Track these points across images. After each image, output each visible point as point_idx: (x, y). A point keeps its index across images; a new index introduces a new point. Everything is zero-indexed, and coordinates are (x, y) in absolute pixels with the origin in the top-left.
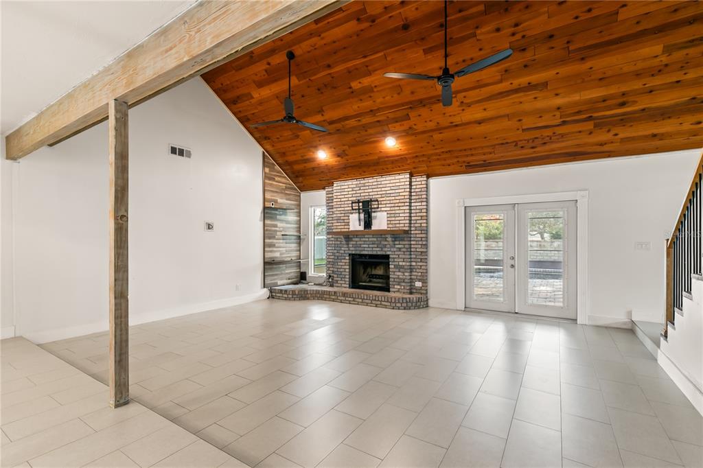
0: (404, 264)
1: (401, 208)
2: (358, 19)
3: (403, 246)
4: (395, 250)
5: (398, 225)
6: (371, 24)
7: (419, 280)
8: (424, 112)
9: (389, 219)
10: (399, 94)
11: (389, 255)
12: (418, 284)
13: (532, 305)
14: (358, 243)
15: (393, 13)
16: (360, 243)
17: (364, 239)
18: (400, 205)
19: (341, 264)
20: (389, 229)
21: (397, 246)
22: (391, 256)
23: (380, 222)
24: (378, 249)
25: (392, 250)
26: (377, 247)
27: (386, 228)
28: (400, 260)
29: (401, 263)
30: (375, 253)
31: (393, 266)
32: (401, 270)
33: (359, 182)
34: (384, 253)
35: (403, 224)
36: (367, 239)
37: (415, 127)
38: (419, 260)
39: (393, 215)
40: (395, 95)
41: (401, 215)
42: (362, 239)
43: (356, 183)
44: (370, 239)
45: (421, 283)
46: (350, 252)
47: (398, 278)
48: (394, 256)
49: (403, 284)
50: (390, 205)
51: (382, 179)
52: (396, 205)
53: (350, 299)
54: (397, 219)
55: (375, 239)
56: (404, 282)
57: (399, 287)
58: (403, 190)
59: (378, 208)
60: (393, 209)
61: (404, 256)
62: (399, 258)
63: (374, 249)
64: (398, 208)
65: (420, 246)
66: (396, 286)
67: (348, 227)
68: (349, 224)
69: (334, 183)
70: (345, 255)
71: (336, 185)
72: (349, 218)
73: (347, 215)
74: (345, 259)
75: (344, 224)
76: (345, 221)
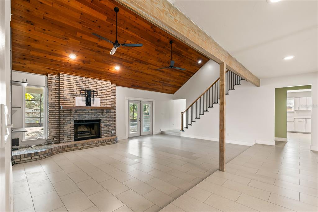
0: (109, 123)
1: (107, 97)
2: (152, 27)
3: (108, 115)
4: (104, 117)
5: (105, 105)
6: (153, 31)
7: (114, 130)
8: (138, 64)
9: (102, 102)
10: (138, 55)
11: (101, 120)
12: (113, 132)
13: (144, 132)
14: (81, 114)
15: (160, 35)
16: (83, 113)
17: (86, 112)
18: (106, 95)
19: (67, 127)
20: (101, 107)
21: (105, 115)
22: (102, 120)
23: (97, 102)
24: (94, 117)
25: (103, 117)
26: (94, 116)
27: (100, 106)
28: (107, 121)
29: (107, 123)
30: (93, 119)
31: (103, 125)
32: (107, 126)
33: (82, 79)
34: (98, 119)
35: (108, 105)
36: (88, 112)
37: (131, 67)
38: (114, 121)
39: (103, 100)
40: (136, 54)
41: (107, 100)
42: (84, 112)
43: (80, 78)
44: (90, 112)
45: (114, 131)
46: (75, 119)
47: (106, 130)
48: (104, 120)
49: (108, 133)
50: (101, 95)
51: (97, 81)
52: (105, 95)
53: (87, 146)
54: (105, 102)
55: (93, 112)
56: (109, 131)
57: (106, 134)
58: (108, 89)
59: (98, 95)
60: (103, 97)
61: (109, 120)
62: (106, 121)
63: (92, 117)
64: (106, 97)
65: (114, 115)
66: (105, 134)
67: (73, 104)
68: (74, 102)
69: (59, 74)
70: (70, 121)
71: (63, 76)
72: (74, 98)
73: (72, 96)
74: (70, 124)
75: (70, 102)
76: (71, 100)
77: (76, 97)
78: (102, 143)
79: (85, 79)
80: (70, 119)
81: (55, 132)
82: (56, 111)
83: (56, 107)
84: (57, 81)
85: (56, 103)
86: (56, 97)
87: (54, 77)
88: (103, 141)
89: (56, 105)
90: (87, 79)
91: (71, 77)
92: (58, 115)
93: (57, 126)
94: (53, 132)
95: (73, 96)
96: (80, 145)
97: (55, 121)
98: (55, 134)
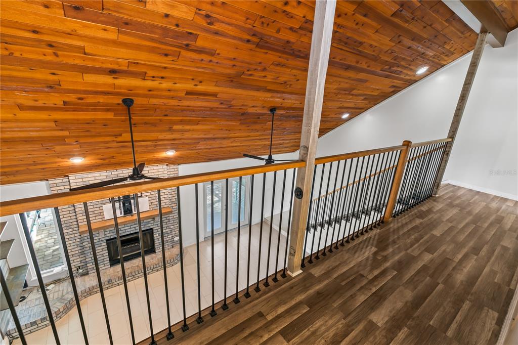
4: (158, 223)
11: (153, 229)
22: (155, 228)
25: (154, 224)
27: (148, 209)
33: (110, 173)
34: (148, 228)
43: (106, 174)
46: (107, 238)
48: (158, 228)
56: (168, 242)
61: (166, 226)
67: (101, 217)
68: (102, 214)
69: (68, 176)
70: (100, 242)
71: (74, 178)
72: (101, 208)
73: (97, 206)
74: (101, 246)
75: (94, 215)
76: (95, 212)
77: (103, 206)
78: (154, 269)
79: (117, 173)
80: (99, 239)
81: (79, 260)
82: (74, 232)
83: (73, 227)
84: (66, 187)
85: (71, 221)
86: (71, 212)
87: (61, 181)
88: (155, 266)
89: (73, 223)
90: (120, 172)
91: (90, 176)
92: (79, 237)
93: (80, 251)
94: (75, 261)
95: (99, 206)
96: (117, 280)
97: (76, 246)
98: (79, 262)
